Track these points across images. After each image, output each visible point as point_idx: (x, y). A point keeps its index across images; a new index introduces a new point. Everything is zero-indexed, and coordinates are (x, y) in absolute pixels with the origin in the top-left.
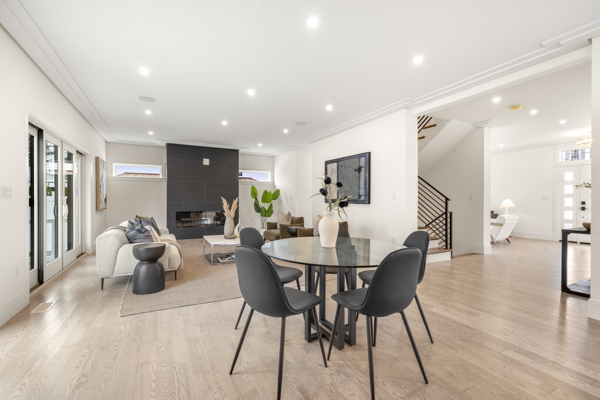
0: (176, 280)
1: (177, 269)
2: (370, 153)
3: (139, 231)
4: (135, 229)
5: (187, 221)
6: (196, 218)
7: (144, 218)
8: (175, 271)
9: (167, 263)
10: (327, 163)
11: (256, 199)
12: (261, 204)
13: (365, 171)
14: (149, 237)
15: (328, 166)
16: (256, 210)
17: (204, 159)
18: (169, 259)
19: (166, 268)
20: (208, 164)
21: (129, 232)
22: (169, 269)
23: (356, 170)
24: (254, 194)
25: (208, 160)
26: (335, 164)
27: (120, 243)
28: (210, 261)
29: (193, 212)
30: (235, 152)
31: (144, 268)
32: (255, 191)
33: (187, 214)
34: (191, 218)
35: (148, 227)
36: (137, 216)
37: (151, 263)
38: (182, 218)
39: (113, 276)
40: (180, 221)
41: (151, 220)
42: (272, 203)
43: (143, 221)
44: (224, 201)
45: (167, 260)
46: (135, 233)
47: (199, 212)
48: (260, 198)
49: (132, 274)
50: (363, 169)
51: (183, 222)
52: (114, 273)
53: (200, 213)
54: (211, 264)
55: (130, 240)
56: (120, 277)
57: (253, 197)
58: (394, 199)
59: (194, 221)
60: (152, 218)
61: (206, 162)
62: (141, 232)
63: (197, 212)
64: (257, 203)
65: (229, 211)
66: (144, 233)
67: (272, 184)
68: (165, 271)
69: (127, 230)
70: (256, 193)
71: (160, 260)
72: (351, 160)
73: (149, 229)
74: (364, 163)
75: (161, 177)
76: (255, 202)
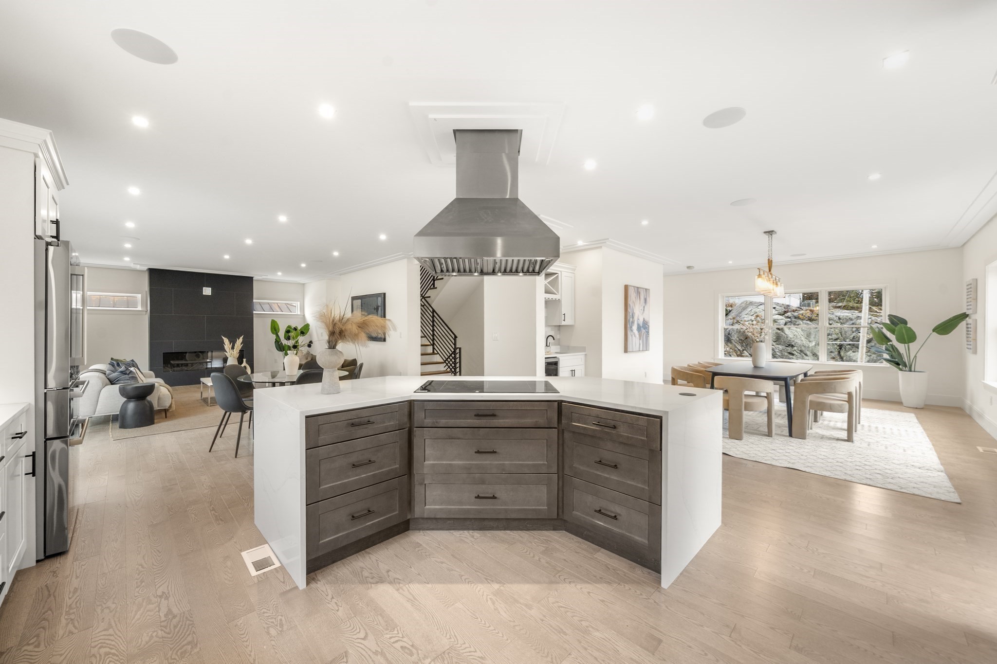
0: (166, 418)
1: (167, 408)
2: (385, 294)
3: (123, 373)
4: (117, 371)
5: (180, 365)
6: (195, 360)
7: (121, 361)
8: (165, 409)
9: (156, 402)
10: (354, 298)
11: (277, 336)
12: (285, 342)
13: (381, 310)
14: (134, 378)
15: (354, 301)
16: (278, 348)
17: (204, 288)
18: (159, 399)
19: (156, 407)
20: (210, 294)
21: (109, 375)
22: (158, 407)
23: (375, 309)
24: (275, 329)
25: (210, 288)
26: (359, 301)
27: (103, 384)
28: (207, 402)
29: (190, 352)
30: (249, 280)
31: (131, 406)
32: (276, 326)
33: (180, 355)
34: (186, 360)
35: (132, 369)
36: (112, 359)
37: (139, 400)
38: (172, 360)
39: (95, 415)
40: (169, 366)
41: (132, 362)
42: (298, 340)
43: (122, 363)
44: (226, 341)
45: (157, 399)
46: (118, 375)
47: (200, 352)
48: (282, 334)
49: (118, 413)
50: (380, 308)
51: (173, 366)
52: (96, 413)
53: (200, 354)
54: (208, 406)
55: (112, 382)
56: (102, 416)
57: (273, 333)
58: (401, 337)
59: (192, 364)
60: (133, 361)
61: (207, 291)
62: (125, 374)
63: (195, 352)
64: (278, 340)
65: (231, 351)
66: (128, 374)
67: (302, 316)
68: (155, 409)
69: (108, 372)
70: (277, 328)
71: (149, 398)
72: (371, 298)
73: (134, 371)
74: (380, 302)
75: (139, 308)
76: (276, 339)
